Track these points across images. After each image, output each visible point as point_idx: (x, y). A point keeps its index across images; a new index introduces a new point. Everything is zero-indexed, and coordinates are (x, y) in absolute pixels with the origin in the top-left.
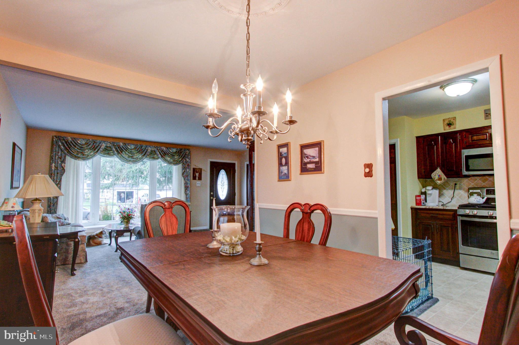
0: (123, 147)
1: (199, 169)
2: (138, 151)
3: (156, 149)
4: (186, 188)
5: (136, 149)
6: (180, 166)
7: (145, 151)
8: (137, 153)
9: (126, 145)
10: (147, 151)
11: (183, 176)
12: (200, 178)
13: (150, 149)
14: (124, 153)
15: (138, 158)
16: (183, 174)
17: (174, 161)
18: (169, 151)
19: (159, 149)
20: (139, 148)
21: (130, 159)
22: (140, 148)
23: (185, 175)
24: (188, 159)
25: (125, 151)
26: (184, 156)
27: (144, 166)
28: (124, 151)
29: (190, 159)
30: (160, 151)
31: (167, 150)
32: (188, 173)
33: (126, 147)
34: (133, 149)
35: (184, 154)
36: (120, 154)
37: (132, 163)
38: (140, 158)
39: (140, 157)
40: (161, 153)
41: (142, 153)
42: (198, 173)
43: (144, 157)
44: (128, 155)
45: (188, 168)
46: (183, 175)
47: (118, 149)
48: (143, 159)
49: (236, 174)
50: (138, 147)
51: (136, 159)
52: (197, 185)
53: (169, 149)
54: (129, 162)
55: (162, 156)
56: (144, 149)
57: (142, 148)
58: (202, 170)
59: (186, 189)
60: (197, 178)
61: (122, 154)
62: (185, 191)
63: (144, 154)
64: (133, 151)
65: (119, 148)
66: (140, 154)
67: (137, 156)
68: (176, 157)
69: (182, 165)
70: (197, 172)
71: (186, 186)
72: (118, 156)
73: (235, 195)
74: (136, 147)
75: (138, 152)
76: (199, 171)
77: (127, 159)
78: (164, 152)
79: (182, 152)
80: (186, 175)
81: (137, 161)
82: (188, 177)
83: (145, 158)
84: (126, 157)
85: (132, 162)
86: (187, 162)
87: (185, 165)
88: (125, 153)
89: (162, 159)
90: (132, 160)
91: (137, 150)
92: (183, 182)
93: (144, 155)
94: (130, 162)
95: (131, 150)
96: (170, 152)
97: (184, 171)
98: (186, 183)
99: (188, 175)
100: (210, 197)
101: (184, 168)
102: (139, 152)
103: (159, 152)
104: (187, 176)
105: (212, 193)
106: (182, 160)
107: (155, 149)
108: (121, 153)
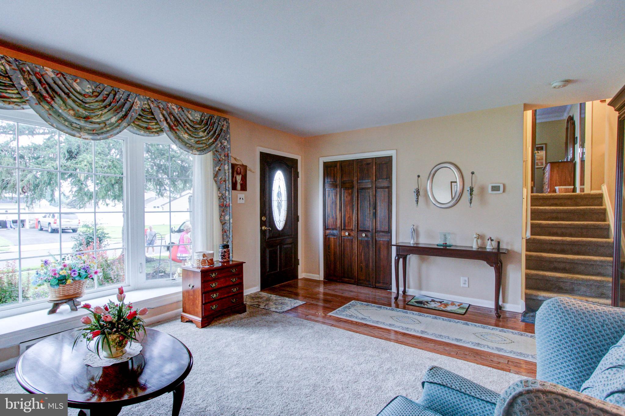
0: (55, 82)
1: (243, 165)
2: (107, 102)
3: (155, 105)
4: (223, 207)
5: (100, 98)
6: (209, 156)
7: (127, 106)
8: (101, 109)
9: (65, 78)
10: (132, 107)
11: (216, 181)
12: (244, 188)
13: (139, 102)
14: (57, 99)
15: (108, 122)
16: (216, 176)
17: (197, 142)
18: (185, 117)
19: (161, 106)
20: (108, 95)
21: (82, 123)
22: (111, 96)
23: (220, 178)
24: (226, 142)
25: (63, 95)
26: (219, 135)
27: (74, 162)
28: (59, 96)
29: (229, 142)
30: (164, 112)
31: (182, 113)
32: (227, 175)
33: (65, 83)
34: (90, 96)
35: (219, 129)
36: (48, 103)
37: (90, 137)
38: (112, 124)
39: (114, 120)
40: (169, 120)
41: (117, 111)
42: (241, 176)
43: (124, 124)
44: (73, 109)
45: (226, 162)
46: (215, 179)
47: (39, 87)
48: (122, 127)
49: (299, 180)
50: (105, 92)
51: (102, 125)
52: (240, 201)
53: (185, 111)
54: (79, 132)
55: (171, 128)
56: (122, 100)
57: (117, 96)
58: (248, 168)
59: (223, 211)
60: (239, 187)
61: (55, 106)
62: (221, 216)
63: (123, 113)
64: (88, 100)
65: (40, 81)
66: (109, 115)
67: (103, 119)
68: (201, 134)
69: (214, 154)
70: (238, 174)
71: (223, 205)
72: (38, 107)
73: (297, 220)
74: (99, 90)
75: (105, 107)
76: (242, 170)
77: (71, 124)
78: (174, 117)
79: (214, 123)
80: (223, 179)
81: (102, 133)
82: (227, 182)
83: (125, 127)
84: (69, 115)
85: (89, 134)
86: (223, 148)
87: (220, 155)
88: (64, 102)
89: (169, 133)
90: (89, 126)
91: (104, 101)
92: (215, 194)
93: (125, 116)
94: (82, 134)
95: (84, 95)
96: (189, 119)
97: (219, 170)
98: (222, 198)
99: (227, 179)
100: (261, 226)
101: (218, 162)
102: (109, 108)
103: (164, 115)
104: (225, 181)
105: (264, 218)
106: (213, 143)
107: (152, 106)
108: (49, 100)
